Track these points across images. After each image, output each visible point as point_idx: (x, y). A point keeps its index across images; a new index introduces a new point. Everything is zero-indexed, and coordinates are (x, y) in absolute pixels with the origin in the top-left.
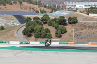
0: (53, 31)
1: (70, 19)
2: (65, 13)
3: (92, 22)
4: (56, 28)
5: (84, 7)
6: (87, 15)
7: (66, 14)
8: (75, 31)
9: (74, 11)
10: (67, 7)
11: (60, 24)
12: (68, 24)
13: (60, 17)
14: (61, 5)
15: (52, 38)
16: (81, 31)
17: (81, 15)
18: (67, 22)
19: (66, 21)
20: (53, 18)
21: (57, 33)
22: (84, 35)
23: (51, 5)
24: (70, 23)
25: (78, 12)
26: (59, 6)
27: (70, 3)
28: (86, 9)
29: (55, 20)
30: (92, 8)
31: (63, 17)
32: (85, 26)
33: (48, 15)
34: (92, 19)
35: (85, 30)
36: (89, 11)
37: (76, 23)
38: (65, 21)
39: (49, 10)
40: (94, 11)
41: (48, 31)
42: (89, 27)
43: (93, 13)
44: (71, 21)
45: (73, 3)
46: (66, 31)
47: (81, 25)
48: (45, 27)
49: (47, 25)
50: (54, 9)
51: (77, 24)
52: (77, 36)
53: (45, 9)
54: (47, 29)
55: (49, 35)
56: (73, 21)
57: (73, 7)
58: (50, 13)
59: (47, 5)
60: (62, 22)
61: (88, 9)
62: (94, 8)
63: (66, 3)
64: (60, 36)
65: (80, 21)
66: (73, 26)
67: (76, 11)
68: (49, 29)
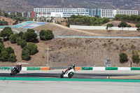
0: (18, 51)
1: (42, 33)
2: (34, 25)
3: (74, 37)
4: (22, 47)
5: (62, 16)
6: (67, 28)
7: (37, 25)
8: (50, 51)
9: (48, 21)
10: (39, 16)
11: (28, 41)
12: (39, 40)
13: (28, 30)
14: (29, 14)
15: (16, 61)
16: (58, 51)
17: (58, 27)
18: (38, 37)
19: (37, 36)
20: (18, 32)
21: (23, 54)
22: (63, 57)
23: (14, 13)
24: (42, 39)
25: (54, 23)
26: (26, 14)
27: (43, 10)
28: (65, 18)
29: (21, 34)
30: (73, 17)
31: (33, 31)
32: (64, 43)
33: (10, 28)
34: (74, 33)
35: (64, 49)
36: (69, 21)
37: (51, 38)
38: (35, 36)
39: (12, 20)
40: (77, 21)
41: (10, 51)
42: (71, 45)
43: (76, 24)
44: (44, 37)
45: (47, 10)
46: (37, 51)
47: (59, 42)
48: (7, 45)
49: (9, 42)
50: (19, 19)
51: (52, 40)
52: (53, 58)
53: (6, 19)
54: (10, 48)
55: (12, 57)
56: (47, 36)
57: (46, 16)
58: (14, 24)
59: (9, 14)
60: (31, 37)
61: (68, 18)
62: (77, 17)
63: (36, 10)
64: (29, 59)
65: (57, 36)
66: (46, 43)
67: (51, 21)
68: (13, 48)
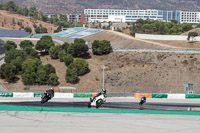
0: (61, 69)
1: (96, 44)
2: (85, 34)
3: (141, 51)
4: (67, 64)
5: (124, 21)
6: (131, 37)
7: (89, 34)
8: (106, 70)
9: (104, 28)
10: (91, 20)
11: (75, 56)
12: (91, 54)
13: (76, 40)
14: (77, 17)
15: (58, 84)
16: (119, 70)
17: (118, 36)
18: (90, 51)
19: (87, 49)
20: (62, 43)
21: (68, 75)
22: (124, 79)
23: (56, 16)
24: (95, 53)
25: (112, 31)
26: (73, 17)
27: (96, 12)
28: (128, 23)
29: (65, 46)
30: (140, 21)
31: (82, 41)
32: (127, 59)
33: (50, 38)
34: (142, 45)
35: (127, 68)
36: (134, 27)
37: (109, 53)
38: (85, 49)
39: (52, 26)
40: (145, 27)
41: (50, 70)
42: (136, 62)
43: (144, 32)
44: (98, 50)
45: (102, 12)
46: (87, 71)
47: (119, 57)
48: (45, 61)
49: (49, 57)
50: (62, 24)
51: (110, 55)
52: (110, 80)
53: (44, 25)
54: (50, 66)
55: (53, 79)
56: (103, 49)
57: (102, 20)
58: (55, 32)
59: (49, 16)
60: (79, 50)
61: (133, 23)
62: (146, 22)
63: (87, 11)
64: (76, 81)
65: (117, 49)
66: (102, 59)
67: (108, 28)
68: (54, 66)
